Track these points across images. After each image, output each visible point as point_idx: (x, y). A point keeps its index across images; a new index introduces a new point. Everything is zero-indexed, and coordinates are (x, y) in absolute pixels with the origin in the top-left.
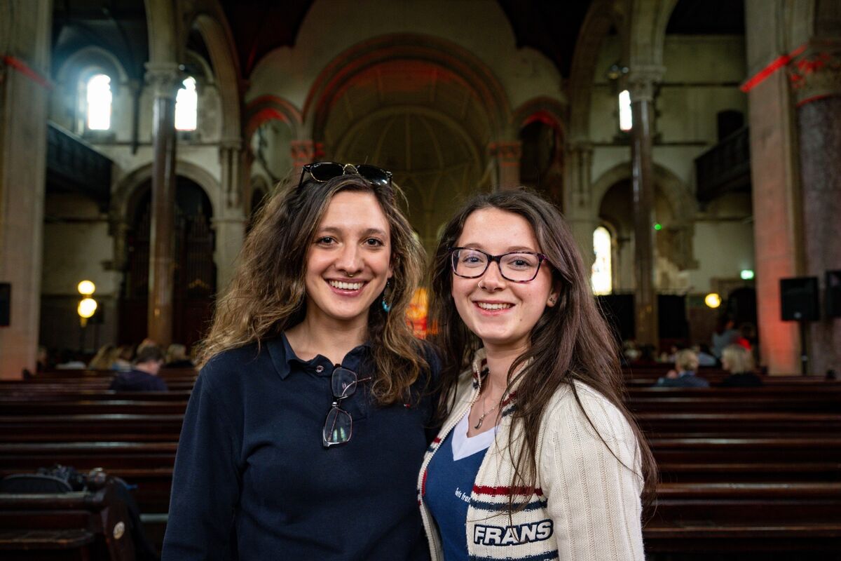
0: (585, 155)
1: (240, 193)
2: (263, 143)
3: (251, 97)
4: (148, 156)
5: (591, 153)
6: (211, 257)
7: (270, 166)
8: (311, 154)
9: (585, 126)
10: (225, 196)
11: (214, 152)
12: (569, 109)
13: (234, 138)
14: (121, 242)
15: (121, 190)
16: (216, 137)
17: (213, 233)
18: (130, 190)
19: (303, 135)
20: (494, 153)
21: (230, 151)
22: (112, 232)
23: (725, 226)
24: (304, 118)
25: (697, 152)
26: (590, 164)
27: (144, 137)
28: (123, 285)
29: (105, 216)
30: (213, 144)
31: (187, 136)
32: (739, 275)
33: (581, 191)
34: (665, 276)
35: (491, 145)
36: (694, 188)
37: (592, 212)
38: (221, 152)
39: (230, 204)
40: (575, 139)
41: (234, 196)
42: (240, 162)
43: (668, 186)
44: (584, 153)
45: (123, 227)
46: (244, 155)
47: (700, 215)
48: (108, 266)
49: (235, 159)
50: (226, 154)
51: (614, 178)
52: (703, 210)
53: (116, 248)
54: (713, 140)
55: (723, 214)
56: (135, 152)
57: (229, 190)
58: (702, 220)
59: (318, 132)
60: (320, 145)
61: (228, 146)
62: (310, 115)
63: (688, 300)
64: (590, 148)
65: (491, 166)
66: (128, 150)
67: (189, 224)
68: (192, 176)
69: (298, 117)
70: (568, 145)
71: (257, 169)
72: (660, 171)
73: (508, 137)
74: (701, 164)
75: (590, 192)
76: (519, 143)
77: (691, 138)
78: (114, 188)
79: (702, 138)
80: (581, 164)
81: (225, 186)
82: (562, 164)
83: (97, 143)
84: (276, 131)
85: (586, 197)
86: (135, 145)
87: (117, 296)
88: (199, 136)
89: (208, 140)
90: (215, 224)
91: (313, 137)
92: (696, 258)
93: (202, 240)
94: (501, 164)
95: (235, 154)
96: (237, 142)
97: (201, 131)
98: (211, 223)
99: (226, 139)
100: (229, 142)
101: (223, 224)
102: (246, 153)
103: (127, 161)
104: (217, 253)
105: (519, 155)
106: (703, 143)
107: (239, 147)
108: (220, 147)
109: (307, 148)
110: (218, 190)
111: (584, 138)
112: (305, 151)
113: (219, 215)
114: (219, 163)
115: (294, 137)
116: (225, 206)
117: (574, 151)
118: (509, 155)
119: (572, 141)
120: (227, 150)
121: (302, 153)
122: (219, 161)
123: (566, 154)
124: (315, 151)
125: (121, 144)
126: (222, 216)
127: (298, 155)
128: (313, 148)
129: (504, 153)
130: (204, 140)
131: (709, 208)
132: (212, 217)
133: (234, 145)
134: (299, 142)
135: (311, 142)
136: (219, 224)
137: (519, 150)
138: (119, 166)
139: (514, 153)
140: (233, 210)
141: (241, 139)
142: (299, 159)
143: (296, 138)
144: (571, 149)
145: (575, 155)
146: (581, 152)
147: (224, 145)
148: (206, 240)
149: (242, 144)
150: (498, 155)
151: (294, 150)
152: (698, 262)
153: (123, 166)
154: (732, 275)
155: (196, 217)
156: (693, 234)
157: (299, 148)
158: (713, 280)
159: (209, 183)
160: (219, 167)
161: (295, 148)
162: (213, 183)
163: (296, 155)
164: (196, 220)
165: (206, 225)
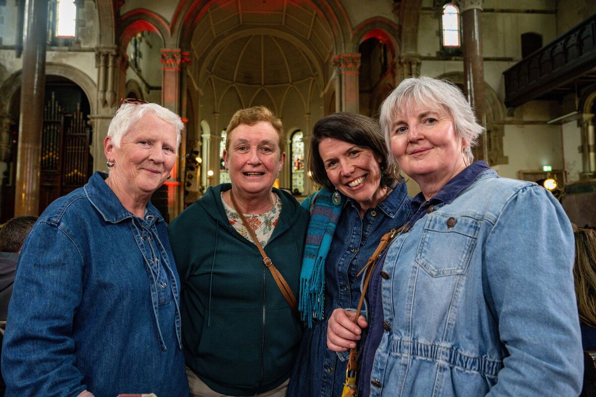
0: (414, 67)
1: (114, 93)
2: (138, 54)
3: (125, 10)
5: (419, 64)
6: (89, 149)
8: (179, 61)
9: (415, 41)
10: (101, 95)
11: (92, 55)
12: (400, 27)
13: (109, 44)
14: (5, 135)
16: (94, 44)
17: (91, 127)
19: (172, 44)
20: (338, 64)
21: (106, 56)
23: (527, 126)
24: (173, 29)
25: (506, 66)
28: (6, 173)
30: (92, 50)
31: (67, 41)
32: (541, 169)
35: (335, 56)
36: (503, 96)
38: (98, 57)
39: (105, 103)
40: (405, 52)
41: (109, 96)
42: (114, 67)
44: (413, 65)
46: (119, 61)
47: (508, 119)
49: (110, 64)
50: (102, 58)
52: (511, 114)
54: (519, 57)
55: (526, 118)
56: (18, 56)
57: (105, 91)
58: (510, 123)
59: (185, 41)
60: (187, 53)
61: (104, 51)
62: (178, 26)
64: (419, 61)
65: (334, 75)
66: (13, 53)
67: (68, 120)
68: (71, 78)
69: (168, 28)
70: (400, 58)
71: (131, 74)
73: (349, 50)
74: (507, 75)
76: (359, 55)
77: (501, 55)
79: (508, 55)
81: (101, 88)
82: (394, 75)
86: (19, 49)
88: (78, 42)
89: (87, 46)
90: (92, 120)
91: (180, 47)
92: (505, 154)
93: (81, 134)
94: (343, 72)
95: (111, 59)
96: (113, 48)
97: (80, 38)
98: (89, 119)
99: (102, 45)
100: (104, 48)
101: (99, 120)
102: (120, 58)
103: (11, 63)
104: (93, 146)
105: (358, 66)
106: (510, 60)
107: (114, 53)
108: (97, 53)
109: (175, 55)
110: (95, 90)
111: (413, 52)
112: (173, 57)
113: (95, 112)
114: (96, 67)
115: (163, 46)
116: (100, 105)
117: (405, 63)
118: (350, 65)
119: (403, 54)
120: (104, 55)
121: (171, 59)
122: (96, 64)
123: (398, 65)
124: (182, 59)
125: (6, 48)
126: (97, 113)
127: (167, 62)
128: (180, 55)
129: (346, 64)
130: (83, 46)
131: (515, 113)
132: (89, 113)
133: (109, 51)
134: (168, 49)
135: (179, 50)
136: (96, 120)
137: (359, 61)
138: (5, 68)
139: (354, 63)
140: (109, 108)
141: (116, 46)
142: (167, 65)
143: (165, 47)
144: (402, 61)
145: (405, 66)
146: (410, 64)
147: (101, 50)
148: (84, 134)
149: (118, 50)
150: (340, 65)
151: (163, 57)
152: (507, 158)
153: (8, 67)
154: (535, 169)
155: (75, 114)
156: (503, 134)
157: (168, 55)
158: (519, 172)
159: (87, 84)
160: (96, 70)
161: (165, 55)
162: (91, 84)
163: (165, 61)
164: (75, 117)
165: (84, 121)
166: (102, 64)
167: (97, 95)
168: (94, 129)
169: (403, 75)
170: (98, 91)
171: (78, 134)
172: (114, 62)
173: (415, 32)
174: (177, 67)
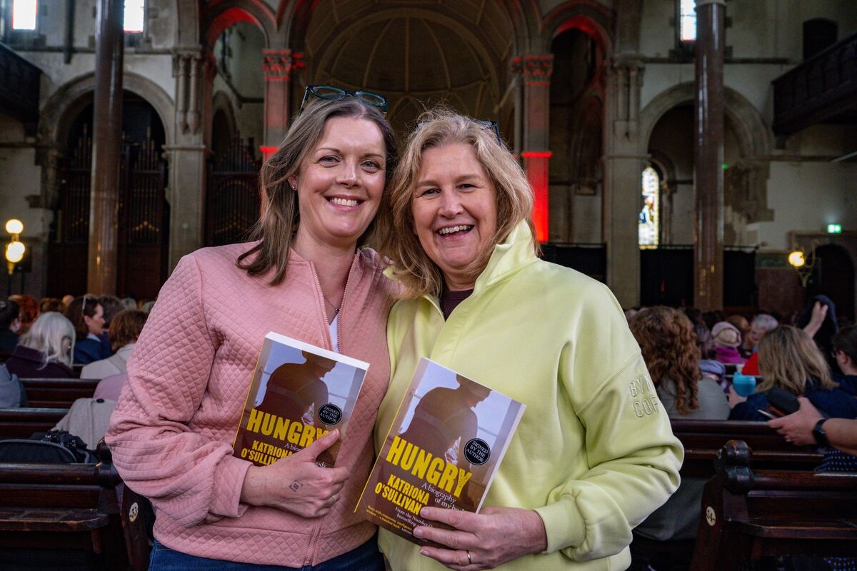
0: (633, 74)
1: (198, 114)
2: (226, 51)
4: (88, 64)
5: (641, 70)
6: (163, 193)
7: (235, 81)
8: (288, 67)
9: (636, 35)
10: (180, 117)
11: (168, 59)
12: (615, 13)
13: (192, 44)
14: (51, 173)
15: (52, 107)
16: (170, 43)
17: (166, 163)
18: (63, 107)
19: (278, 42)
20: (518, 69)
21: (188, 61)
22: (39, 160)
23: (806, 164)
24: (279, 22)
25: (777, 72)
26: (639, 85)
27: (81, 41)
28: (53, 226)
29: (31, 140)
30: (167, 52)
31: (134, 39)
32: (825, 229)
33: (628, 119)
34: (728, 228)
35: (514, 59)
36: (771, 117)
37: (639, 146)
38: (175, 62)
39: (186, 128)
40: (620, 52)
41: (191, 118)
42: (198, 76)
43: (739, 114)
44: (633, 71)
45: (54, 153)
46: (204, 68)
47: (777, 152)
48: (34, 202)
49: (193, 72)
50: (182, 64)
51: (669, 104)
52: (781, 146)
53: (44, 179)
54: (798, 57)
55: (805, 152)
56: (68, 61)
57: (185, 111)
58: (779, 159)
59: (296, 39)
60: (300, 55)
61: (185, 54)
62: (287, 16)
63: (757, 259)
64: (641, 65)
65: (513, 84)
66: (61, 56)
67: (135, 152)
68: (139, 92)
69: (273, 19)
70: (612, 60)
71: (220, 84)
72: (730, 95)
73: (536, 49)
74: (781, 88)
75: (638, 120)
76: (551, 56)
77: (770, 54)
78: (42, 106)
79: (782, 54)
80: (628, 86)
81: (180, 107)
82: (603, 85)
83: (21, 49)
84: (242, 37)
85: (633, 125)
86: (70, 51)
87: (45, 239)
88: (148, 41)
89: (160, 47)
90: (168, 152)
91: (291, 46)
92: (770, 206)
93: (152, 171)
94: (526, 82)
95: (193, 65)
96: (196, 50)
97: (151, 35)
98: (163, 151)
99: (182, 45)
100: (185, 49)
101: (178, 153)
102: (206, 64)
103: (58, 72)
104: (170, 189)
105: (550, 72)
106: (783, 61)
107: (198, 56)
108: (175, 56)
109: (283, 59)
110: (172, 109)
111: (633, 52)
112: (281, 62)
113: (173, 141)
114: (173, 76)
115: (267, 45)
116: (180, 130)
117: (620, 68)
118: (537, 72)
119: (617, 55)
120: (184, 60)
121: (277, 65)
122: (173, 73)
123: (609, 71)
124: (293, 63)
125: (51, 50)
126: (176, 143)
127: (272, 68)
128: (290, 59)
129: (531, 69)
130: (155, 46)
131: (788, 143)
132: (164, 142)
133: (192, 53)
134: (273, 50)
135: (288, 51)
136: (173, 152)
137: (551, 65)
138: (50, 78)
139: (543, 68)
140: (191, 135)
141: (200, 47)
142: (272, 73)
143: (269, 47)
144: (616, 65)
145: (620, 73)
146: (628, 69)
147: (180, 53)
148: (156, 172)
149: (203, 53)
150: (522, 71)
151: (266, 62)
152: (772, 212)
153: (54, 77)
154: (815, 229)
155: (144, 143)
156: (767, 176)
157: (272, 59)
158: (790, 234)
159: (161, 101)
160: (173, 81)
161: (269, 59)
162: (166, 101)
163: (270, 67)
164: (144, 147)
165: (156, 154)
166: (181, 72)
167: (176, 116)
168: (171, 166)
169: (617, 86)
170: (176, 111)
171: (147, 171)
172: (198, 69)
173: (637, 22)
174: (286, 77)
